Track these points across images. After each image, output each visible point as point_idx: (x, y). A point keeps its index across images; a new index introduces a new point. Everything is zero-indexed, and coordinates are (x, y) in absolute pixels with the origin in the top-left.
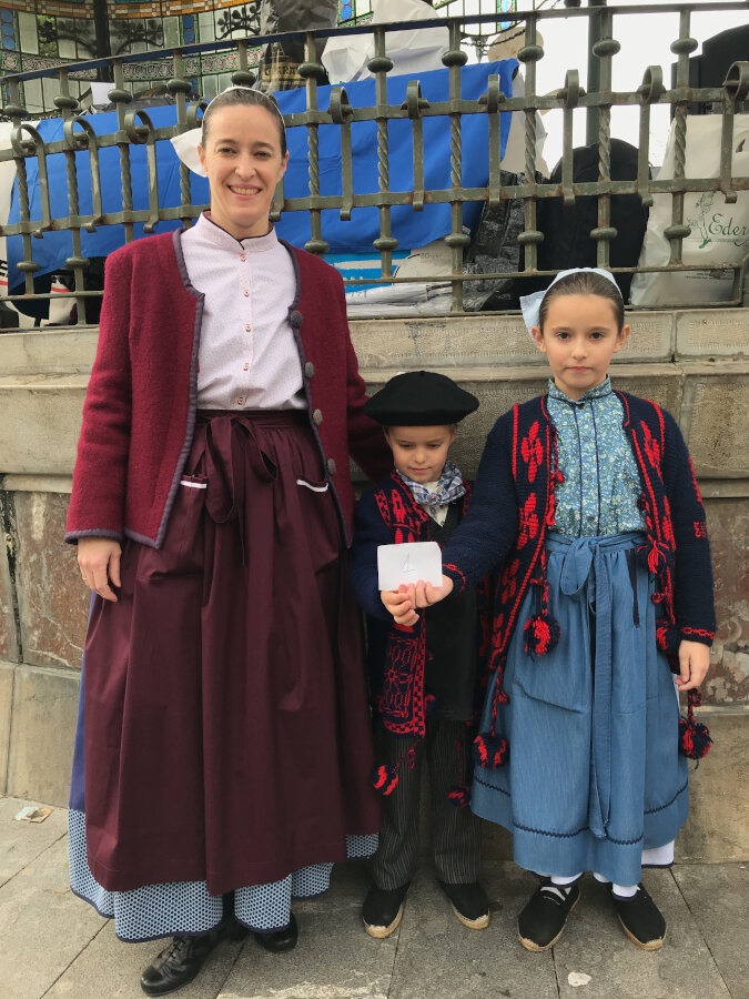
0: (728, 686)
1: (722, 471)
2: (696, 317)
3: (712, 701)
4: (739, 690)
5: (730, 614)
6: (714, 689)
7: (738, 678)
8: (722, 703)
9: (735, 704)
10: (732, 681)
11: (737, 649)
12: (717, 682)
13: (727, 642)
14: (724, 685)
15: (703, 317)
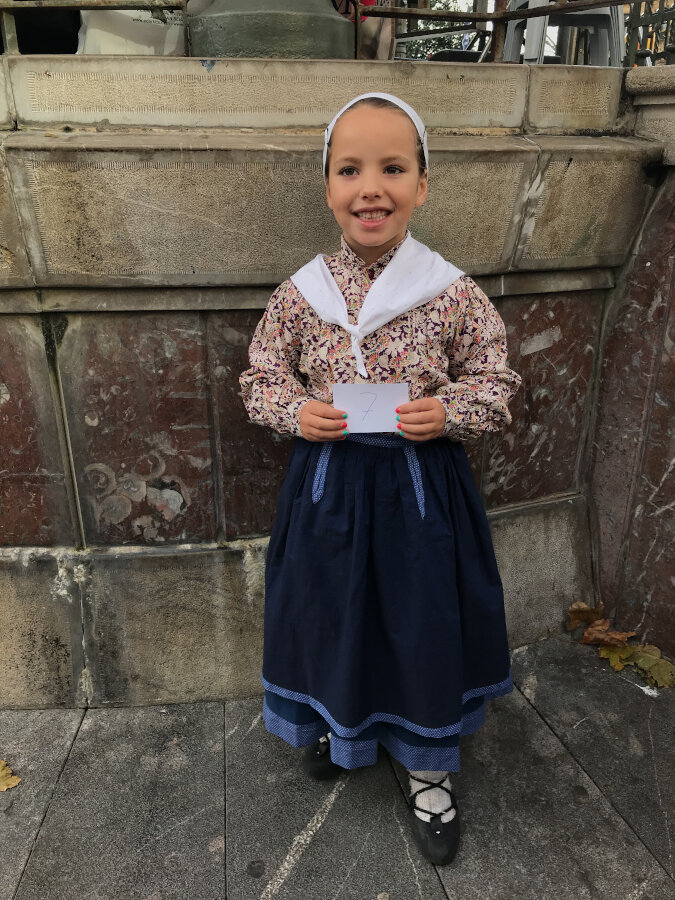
0: (157, 524)
1: (99, 277)
2: (33, 66)
3: (139, 540)
4: (170, 529)
5: (148, 448)
6: (141, 528)
7: (168, 516)
8: (153, 543)
9: (168, 543)
10: (161, 519)
11: (162, 486)
12: (144, 521)
13: (150, 478)
14: (153, 523)
15: (45, 66)
